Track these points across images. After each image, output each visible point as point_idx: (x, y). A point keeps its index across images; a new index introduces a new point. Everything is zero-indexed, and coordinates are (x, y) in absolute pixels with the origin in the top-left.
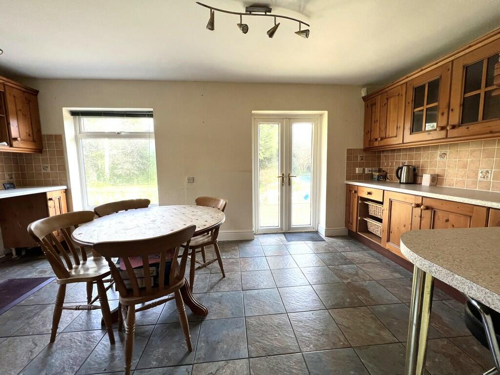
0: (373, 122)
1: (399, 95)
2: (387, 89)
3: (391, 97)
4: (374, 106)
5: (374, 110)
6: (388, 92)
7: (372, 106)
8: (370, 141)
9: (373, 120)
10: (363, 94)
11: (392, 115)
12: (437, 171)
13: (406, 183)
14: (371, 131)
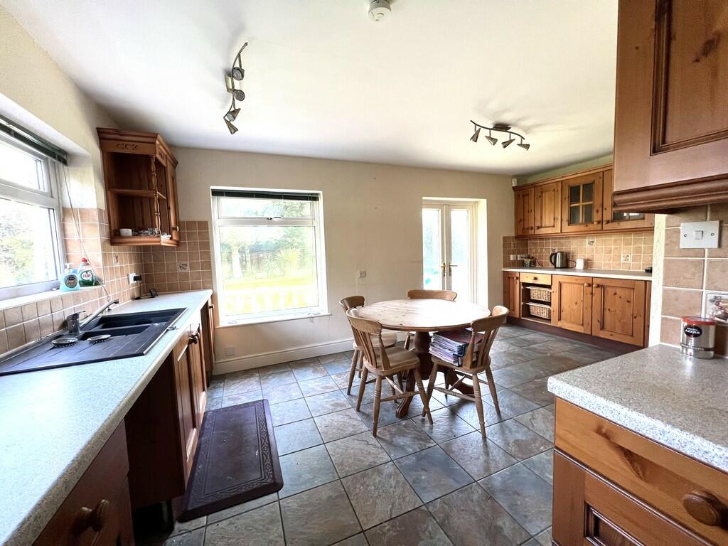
0: (526, 213)
1: (554, 190)
2: (541, 184)
3: (545, 192)
4: (526, 197)
5: (526, 201)
6: (543, 187)
7: (524, 196)
8: (523, 229)
9: (526, 210)
10: (514, 184)
11: (547, 207)
12: (587, 256)
13: (560, 268)
14: (524, 220)
